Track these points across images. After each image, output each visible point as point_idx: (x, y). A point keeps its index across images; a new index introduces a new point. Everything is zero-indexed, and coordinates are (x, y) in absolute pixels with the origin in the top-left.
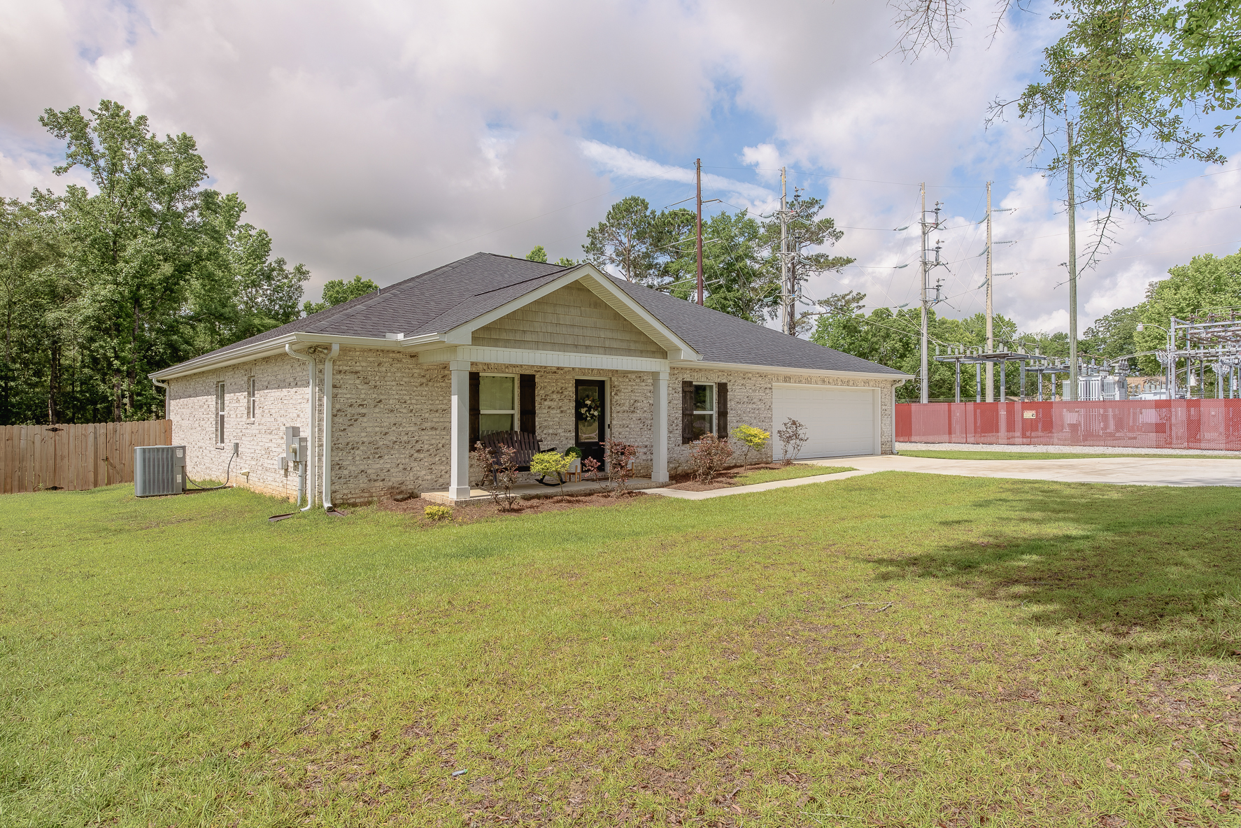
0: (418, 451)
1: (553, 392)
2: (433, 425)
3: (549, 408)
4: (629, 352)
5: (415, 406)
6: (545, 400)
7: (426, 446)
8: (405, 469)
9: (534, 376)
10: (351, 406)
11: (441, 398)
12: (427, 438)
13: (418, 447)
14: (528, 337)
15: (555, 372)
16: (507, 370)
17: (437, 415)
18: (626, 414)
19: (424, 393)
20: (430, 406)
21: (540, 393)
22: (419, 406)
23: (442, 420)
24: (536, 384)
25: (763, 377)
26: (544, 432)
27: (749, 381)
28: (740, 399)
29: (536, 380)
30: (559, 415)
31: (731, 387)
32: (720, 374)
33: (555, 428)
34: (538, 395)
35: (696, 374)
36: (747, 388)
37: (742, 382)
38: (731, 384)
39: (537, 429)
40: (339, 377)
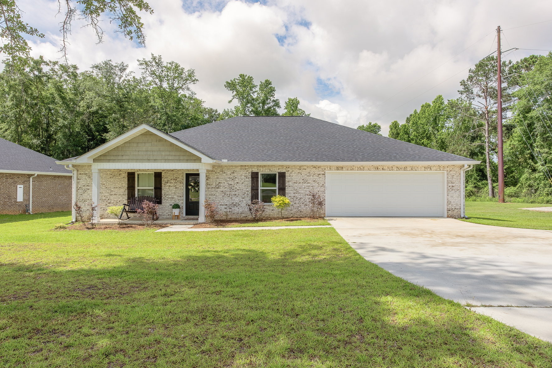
0: (109, 203)
1: (171, 179)
2: (115, 193)
3: (169, 186)
5: (108, 186)
6: (167, 183)
7: (112, 201)
8: (104, 210)
9: (161, 173)
10: (84, 186)
11: (118, 183)
12: (113, 198)
13: (109, 201)
15: (173, 171)
16: (148, 171)
17: (117, 189)
18: (213, 189)
19: (112, 181)
20: (114, 186)
23: (119, 191)
24: (162, 176)
25: (317, 168)
26: (167, 197)
27: (304, 170)
28: (296, 181)
29: (162, 174)
30: (175, 190)
31: (288, 174)
32: (280, 167)
33: (172, 195)
34: (164, 181)
35: (261, 168)
36: (303, 174)
37: (298, 171)
38: (289, 172)
39: (163, 196)
40: (80, 176)
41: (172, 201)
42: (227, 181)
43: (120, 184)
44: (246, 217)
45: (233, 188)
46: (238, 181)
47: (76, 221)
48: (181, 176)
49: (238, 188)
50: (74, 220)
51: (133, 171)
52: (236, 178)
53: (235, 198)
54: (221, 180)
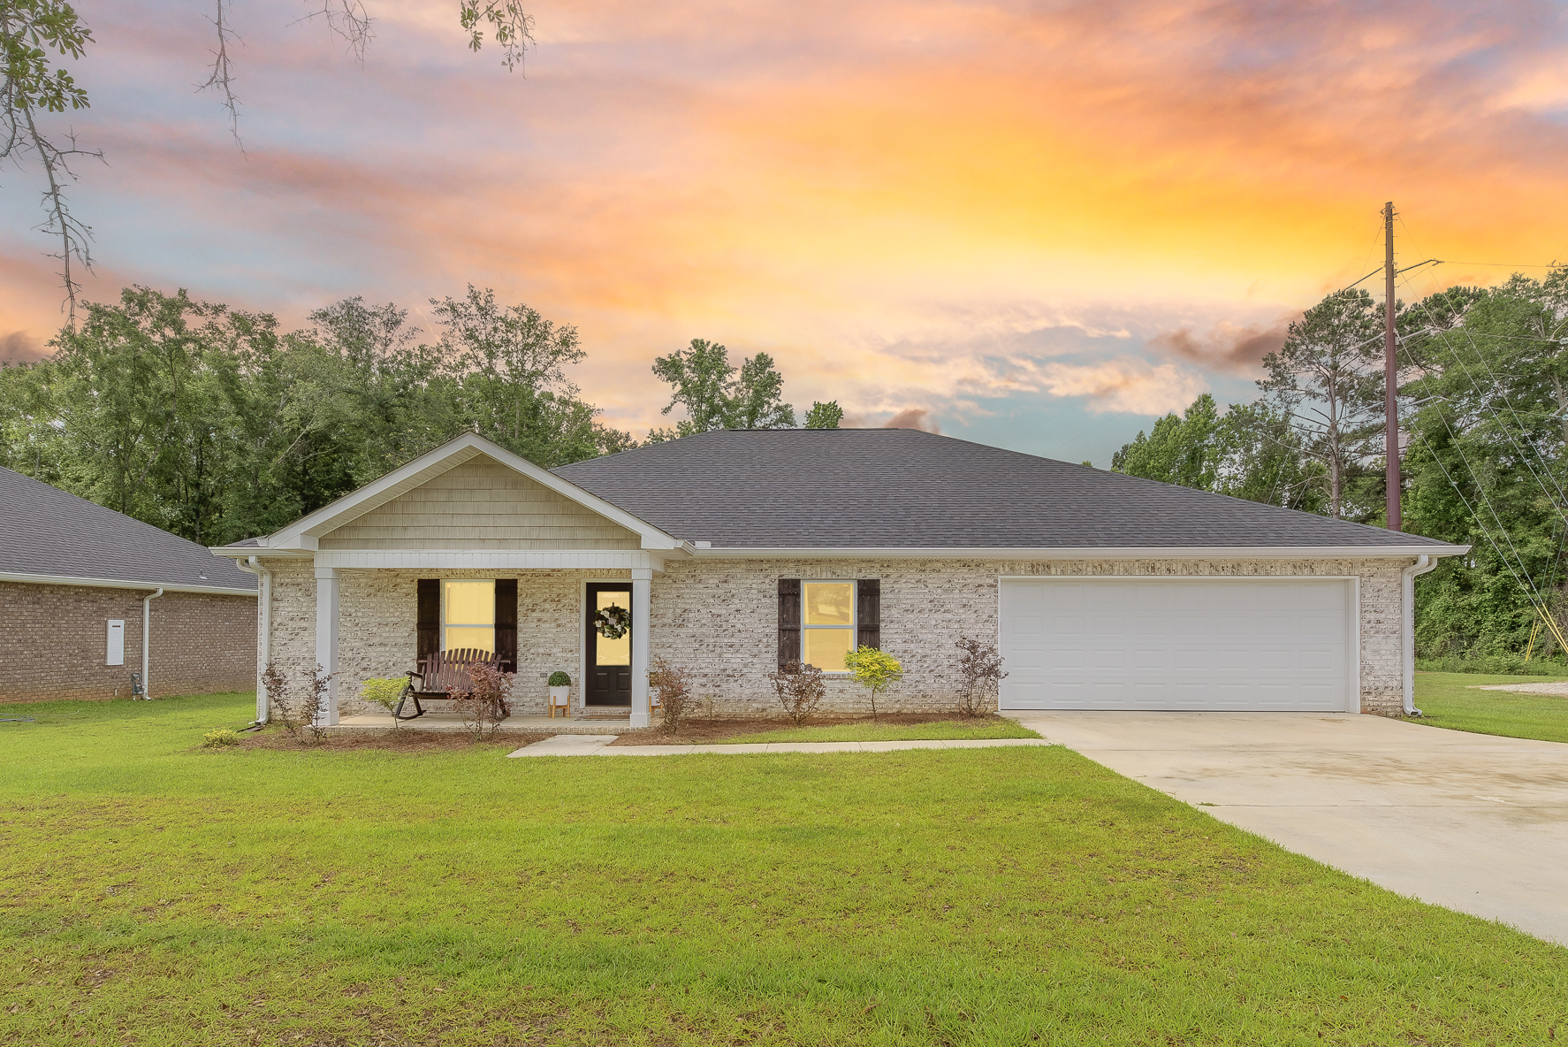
0: (365, 669)
1: (545, 601)
2: (382, 640)
3: (539, 620)
4: (573, 543)
5: (361, 620)
6: (533, 611)
7: (373, 664)
8: (349, 688)
9: (515, 582)
10: (292, 619)
11: (392, 610)
12: (375, 654)
13: (364, 664)
14: (410, 534)
15: (549, 575)
16: (478, 575)
17: (387, 629)
18: (667, 629)
19: (372, 605)
20: (378, 619)
21: (523, 602)
22: (365, 620)
23: (392, 635)
24: (519, 590)
25: (973, 567)
26: (532, 651)
27: (935, 574)
28: (912, 605)
29: (519, 586)
30: (554, 631)
31: (888, 586)
32: (864, 565)
33: (548, 645)
34: (522, 605)
35: (808, 568)
36: (930, 586)
37: (918, 577)
38: (890, 580)
39: (520, 647)
40: (280, 590)
41: (547, 665)
42: (706, 605)
43: (397, 614)
44: (764, 710)
45: (724, 628)
46: (739, 606)
47: (269, 721)
48: (573, 590)
49: (739, 626)
50: (262, 720)
51: (433, 576)
52: (733, 596)
53: (729, 656)
54: (690, 601)
